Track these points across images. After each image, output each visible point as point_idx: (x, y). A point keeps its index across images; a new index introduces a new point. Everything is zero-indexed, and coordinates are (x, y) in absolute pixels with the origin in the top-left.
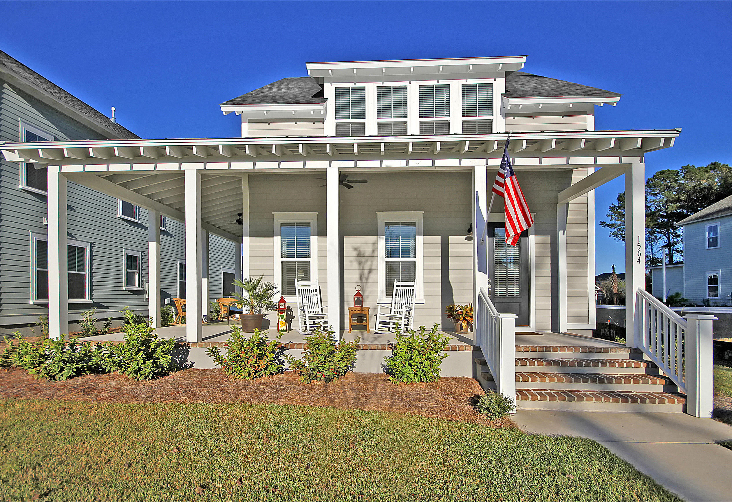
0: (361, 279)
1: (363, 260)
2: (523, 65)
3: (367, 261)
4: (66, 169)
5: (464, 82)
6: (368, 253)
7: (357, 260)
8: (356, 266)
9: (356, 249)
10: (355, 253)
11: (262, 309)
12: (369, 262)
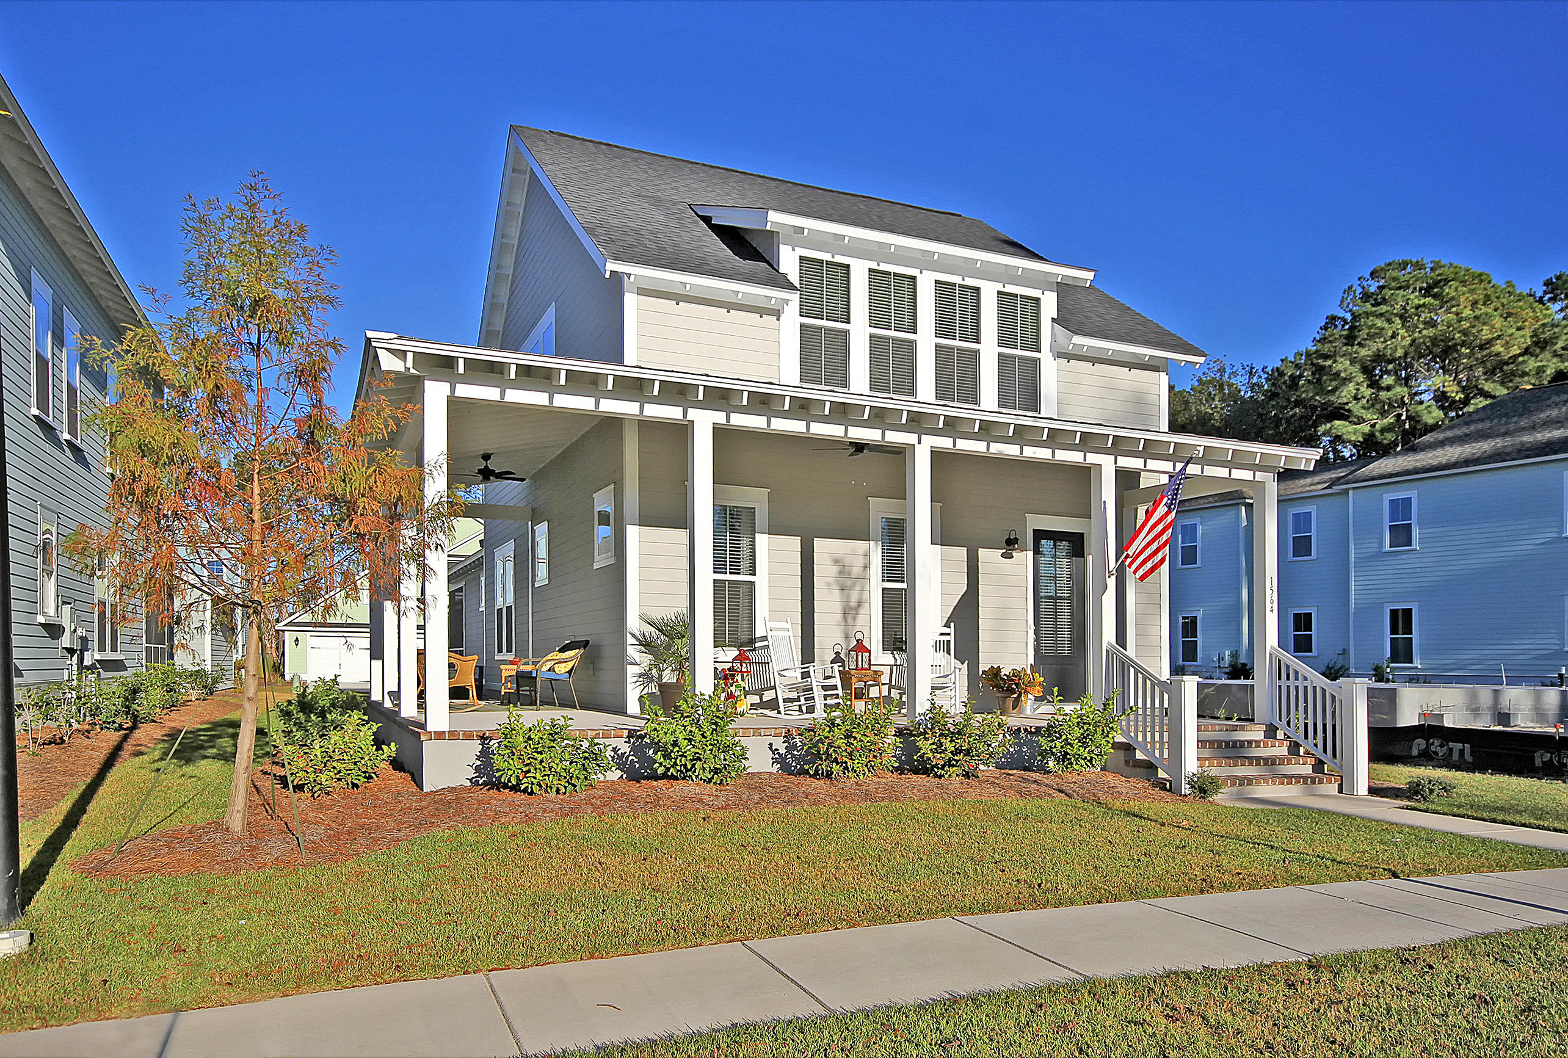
0: (845, 619)
1: (849, 582)
2: (1089, 282)
3: (854, 585)
4: (465, 391)
5: (999, 287)
6: (856, 571)
7: (838, 583)
8: (836, 594)
9: (836, 561)
10: (834, 570)
11: (664, 674)
12: (858, 588)
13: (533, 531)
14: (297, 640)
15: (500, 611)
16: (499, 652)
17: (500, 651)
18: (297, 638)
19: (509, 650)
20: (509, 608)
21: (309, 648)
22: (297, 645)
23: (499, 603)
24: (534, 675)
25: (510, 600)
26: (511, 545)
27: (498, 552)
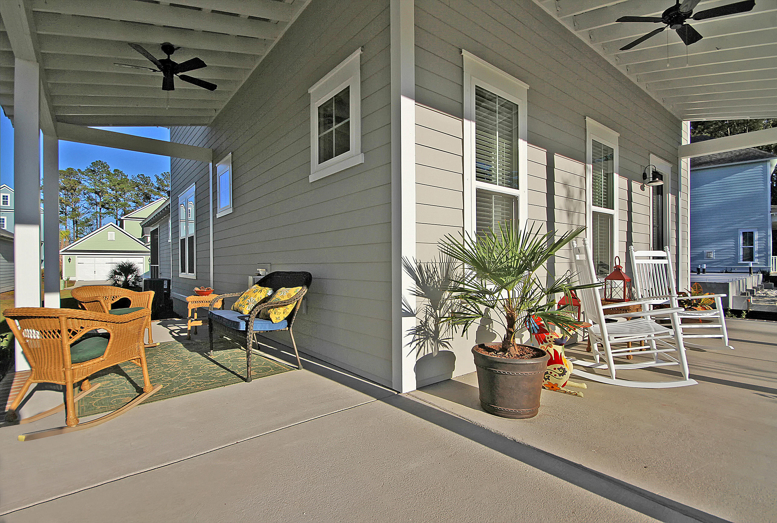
3: (575, 208)
8: (565, 216)
12: (577, 210)
13: (214, 169)
14: (70, 259)
15: (183, 241)
16: (182, 272)
17: (183, 270)
18: (70, 258)
19: (191, 271)
20: (191, 239)
21: (77, 264)
22: (70, 262)
23: (182, 235)
24: (243, 327)
25: (192, 232)
26: (193, 188)
27: (181, 198)
